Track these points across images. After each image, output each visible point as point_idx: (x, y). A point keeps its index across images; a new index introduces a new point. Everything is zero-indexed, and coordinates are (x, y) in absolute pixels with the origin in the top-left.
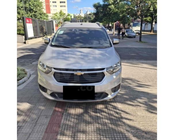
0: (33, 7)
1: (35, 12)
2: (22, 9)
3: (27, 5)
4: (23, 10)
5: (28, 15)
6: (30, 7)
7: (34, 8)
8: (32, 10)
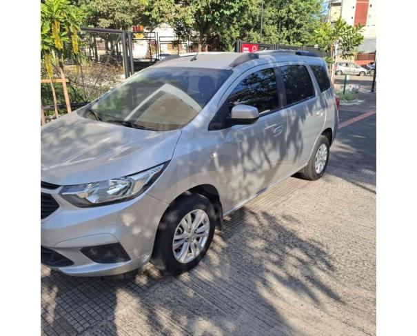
0: (295, 15)
1: (299, 26)
2: (271, 21)
3: (283, 12)
4: (273, 24)
5: (281, 36)
6: (288, 16)
7: (296, 18)
8: (292, 22)
